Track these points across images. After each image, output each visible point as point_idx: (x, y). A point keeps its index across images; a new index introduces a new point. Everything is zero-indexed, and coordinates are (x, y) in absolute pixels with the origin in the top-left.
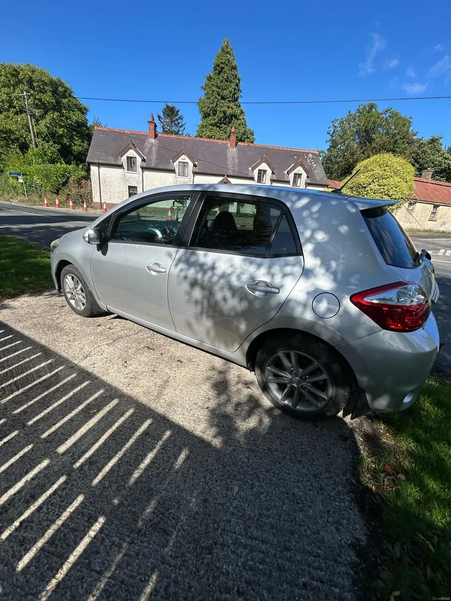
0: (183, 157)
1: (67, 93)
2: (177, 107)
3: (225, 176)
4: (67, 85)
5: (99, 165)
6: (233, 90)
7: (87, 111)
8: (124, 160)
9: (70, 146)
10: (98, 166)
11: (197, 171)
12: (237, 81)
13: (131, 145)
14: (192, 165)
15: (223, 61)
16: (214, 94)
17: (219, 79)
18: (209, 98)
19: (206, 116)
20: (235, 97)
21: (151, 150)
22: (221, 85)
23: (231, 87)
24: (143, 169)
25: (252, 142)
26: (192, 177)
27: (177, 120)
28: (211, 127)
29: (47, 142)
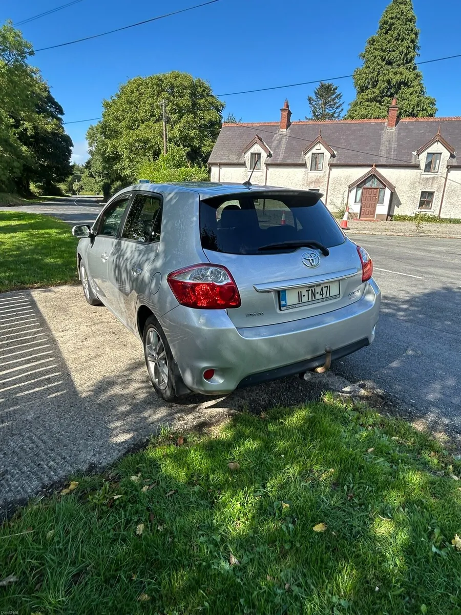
0: (318, 146)
1: (206, 93)
2: (335, 84)
3: (374, 166)
4: (207, 84)
5: (221, 165)
6: (405, 50)
7: (223, 107)
8: (247, 157)
9: (200, 148)
10: (220, 167)
11: (335, 162)
12: (414, 36)
13: (257, 140)
14: (330, 155)
15: (393, 15)
16: (375, 60)
17: (386, 39)
18: (369, 67)
19: (362, 89)
20: (407, 58)
21: (280, 141)
22: (388, 46)
23: (402, 46)
24: (268, 165)
25: (431, 115)
26: (328, 171)
27: (334, 99)
28: (367, 103)
29: (179, 146)
